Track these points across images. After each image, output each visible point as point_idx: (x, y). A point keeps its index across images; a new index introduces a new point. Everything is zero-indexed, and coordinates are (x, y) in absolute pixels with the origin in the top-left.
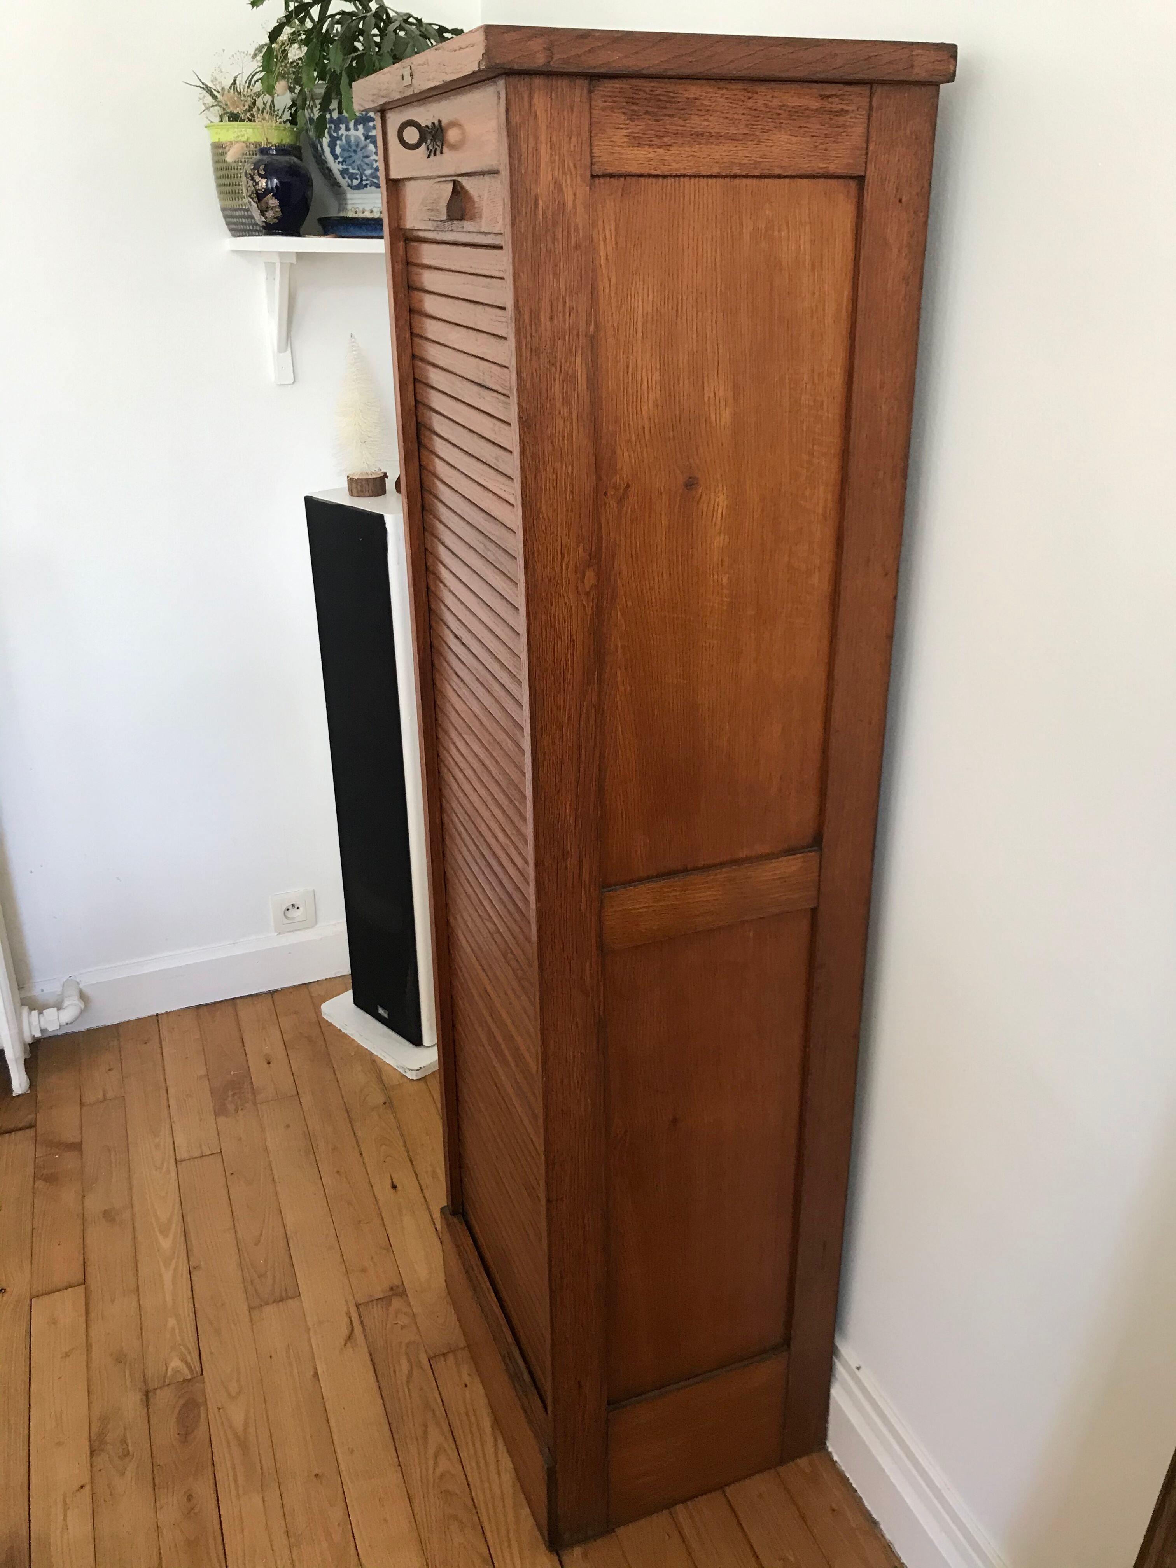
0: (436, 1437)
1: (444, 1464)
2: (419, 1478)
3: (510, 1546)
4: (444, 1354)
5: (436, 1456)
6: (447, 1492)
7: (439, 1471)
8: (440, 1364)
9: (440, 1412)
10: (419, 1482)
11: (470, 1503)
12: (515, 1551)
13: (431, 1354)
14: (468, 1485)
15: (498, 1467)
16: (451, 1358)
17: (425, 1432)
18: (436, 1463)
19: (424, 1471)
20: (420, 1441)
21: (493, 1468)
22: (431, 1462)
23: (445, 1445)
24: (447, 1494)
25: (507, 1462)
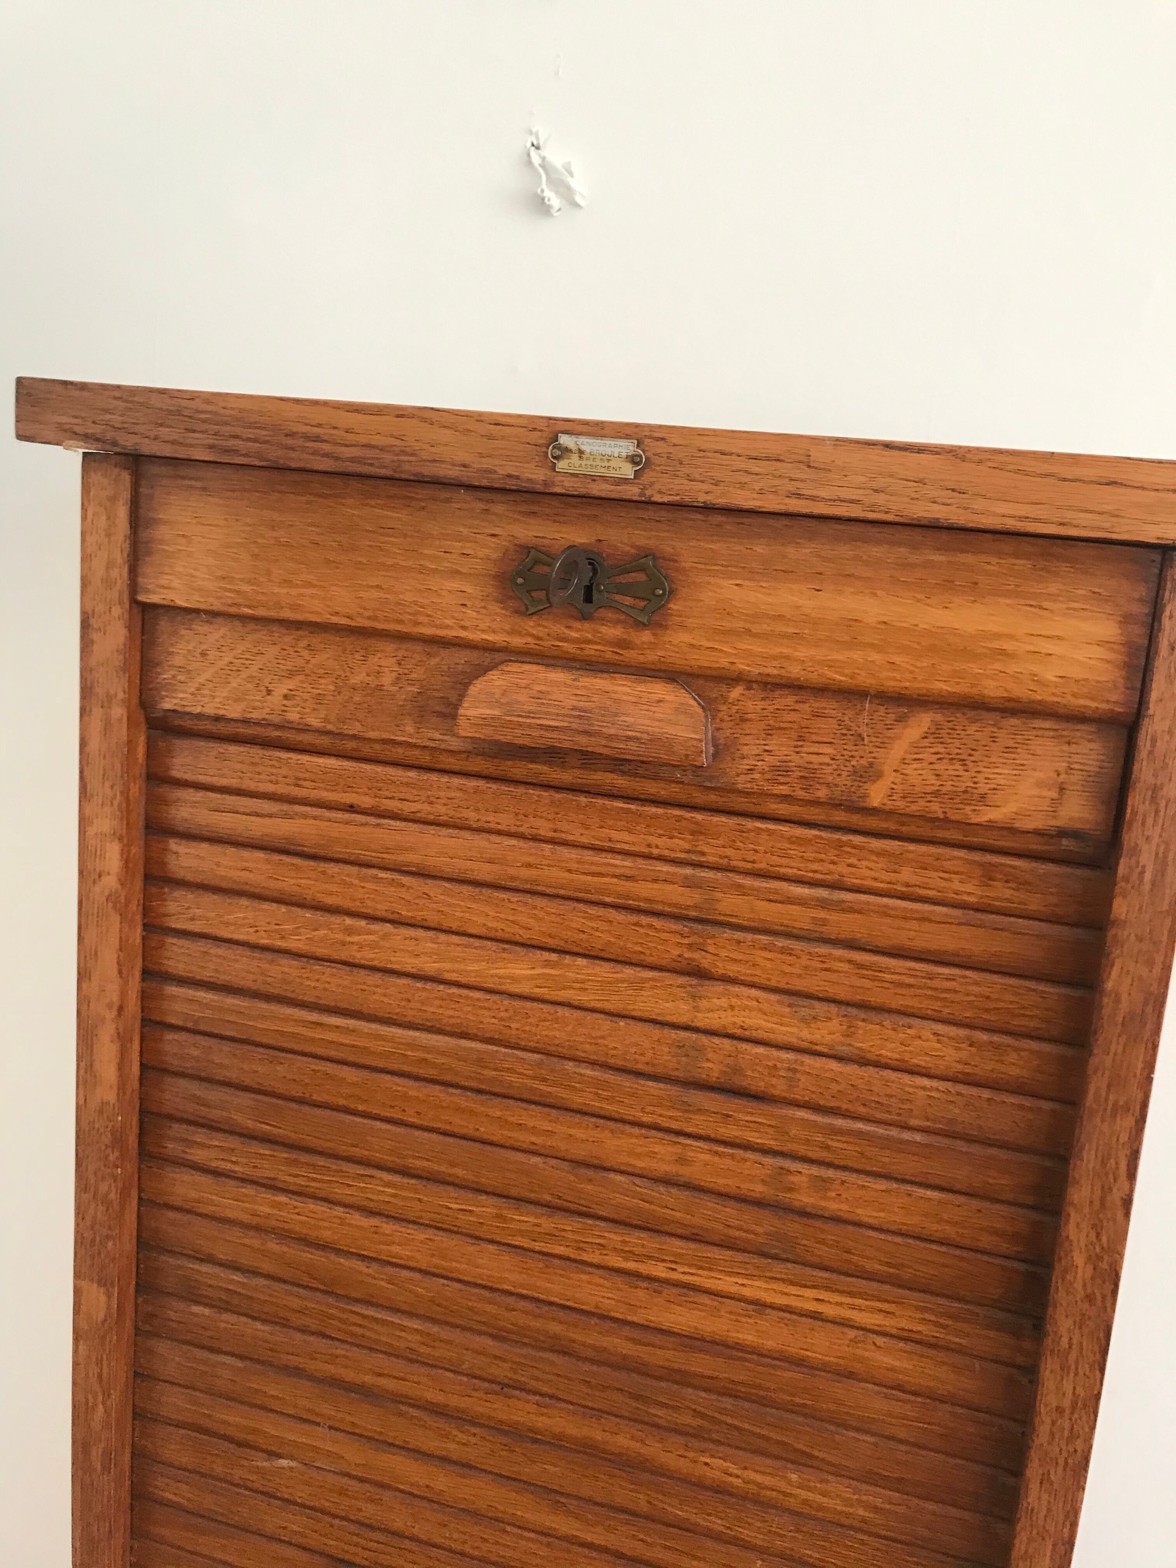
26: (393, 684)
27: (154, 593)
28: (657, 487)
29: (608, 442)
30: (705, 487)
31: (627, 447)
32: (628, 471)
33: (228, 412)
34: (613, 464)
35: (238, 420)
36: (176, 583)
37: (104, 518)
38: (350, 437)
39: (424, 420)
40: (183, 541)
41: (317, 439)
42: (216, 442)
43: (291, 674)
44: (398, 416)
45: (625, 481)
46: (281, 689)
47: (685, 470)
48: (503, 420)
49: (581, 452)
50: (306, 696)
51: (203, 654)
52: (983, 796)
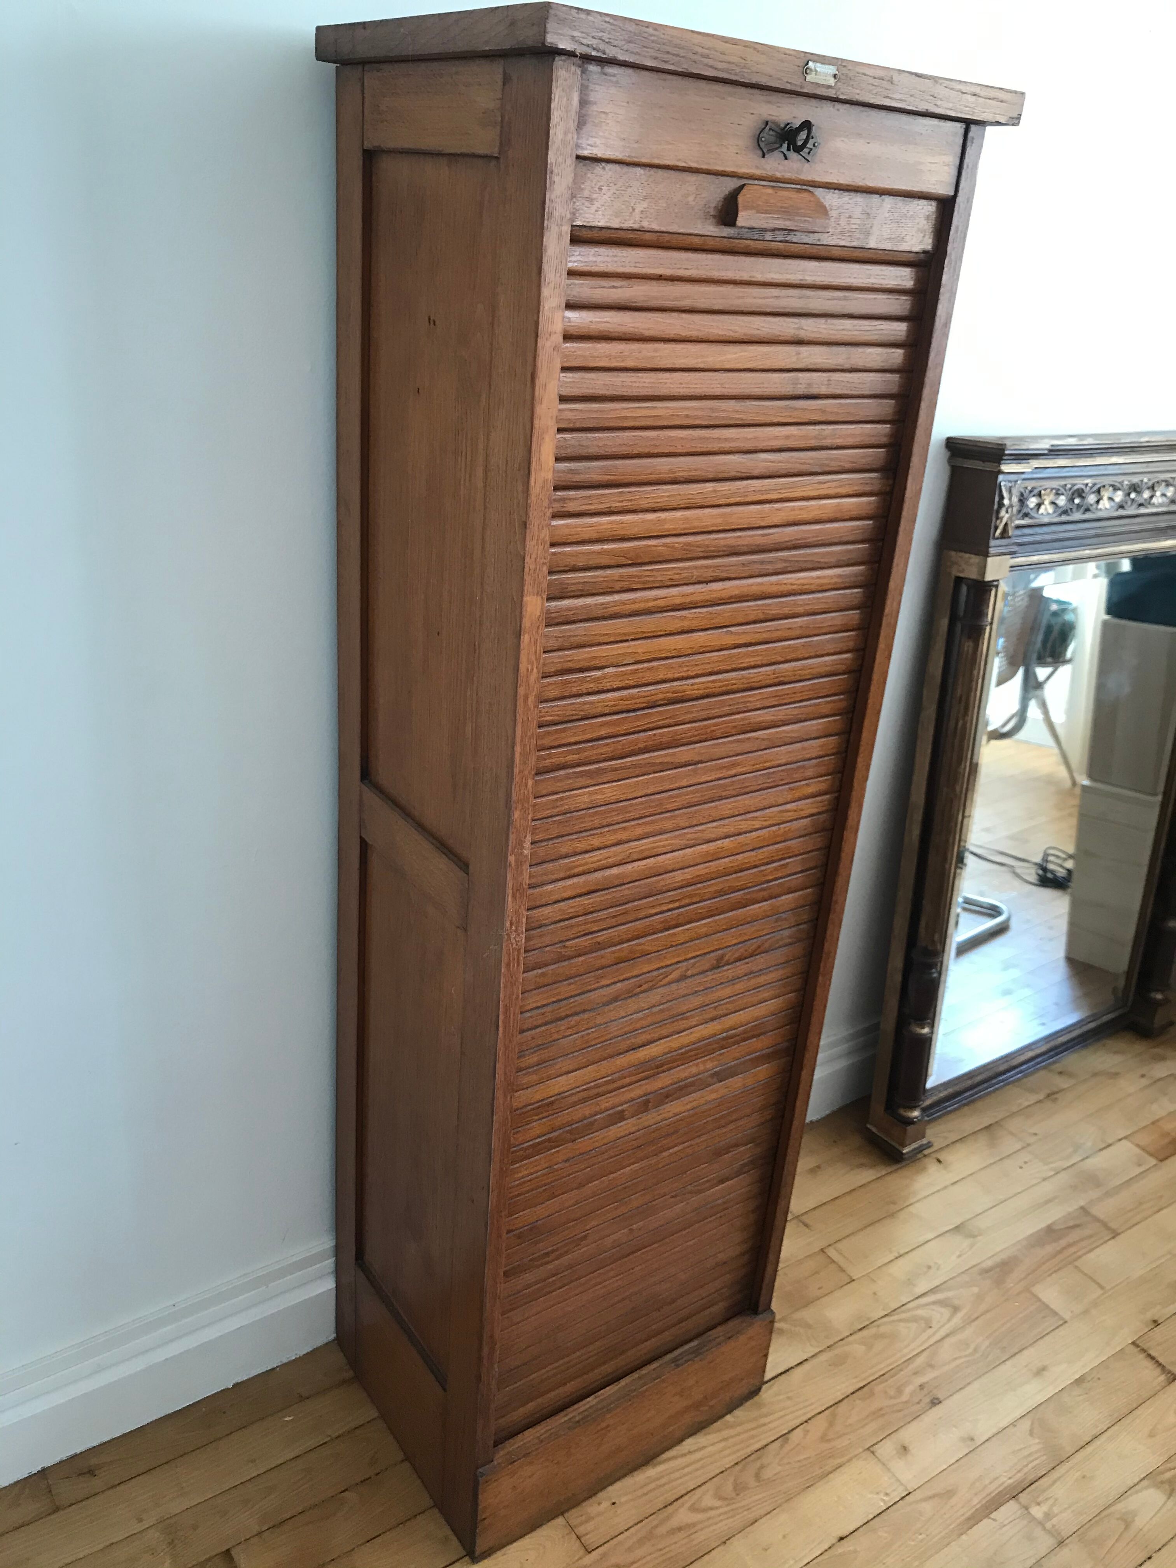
0: (683, 1515)
1: (708, 1501)
2: (731, 1520)
3: (764, 1425)
4: (578, 1538)
5: (704, 1510)
6: (735, 1489)
7: (718, 1503)
8: (591, 1540)
9: (654, 1521)
10: (735, 1518)
11: (738, 1468)
12: (766, 1420)
13: (582, 1552)
14: (722, 1472)
15: (695, 1451)
16: (581, 1530)
17: (680, 1529)
18: (712, 1509)
19: (721, 1517)
20: (693, 1531)
21: (698, 1455)
22: (712, 1513)
23: (687, 1505)
24: (739, 1488)
25: (689, 1443)
26: (694, 200)
27: (586, 149)
28: (842, 90)
29: (827, 66)
30: (858, 91)
31: (831, 70)
32: (832, 82)
33: (666, 37)
34: (827, 78)
35: (670, 42)
36: (598, 141)
37: (565, 99)
38: (723, 57)
39: (755, 49)
40: (603, 116)
41: (707, 57)
42: (659, 56)
43: (645, 198)
44: (745, 46)
45: (830, 87)
46: (639, 208)
47: (852, 83)
48: (788, 52)
49: (816, 71)
50: (652, 211)
51: (600, 189)
52: (903, 238)
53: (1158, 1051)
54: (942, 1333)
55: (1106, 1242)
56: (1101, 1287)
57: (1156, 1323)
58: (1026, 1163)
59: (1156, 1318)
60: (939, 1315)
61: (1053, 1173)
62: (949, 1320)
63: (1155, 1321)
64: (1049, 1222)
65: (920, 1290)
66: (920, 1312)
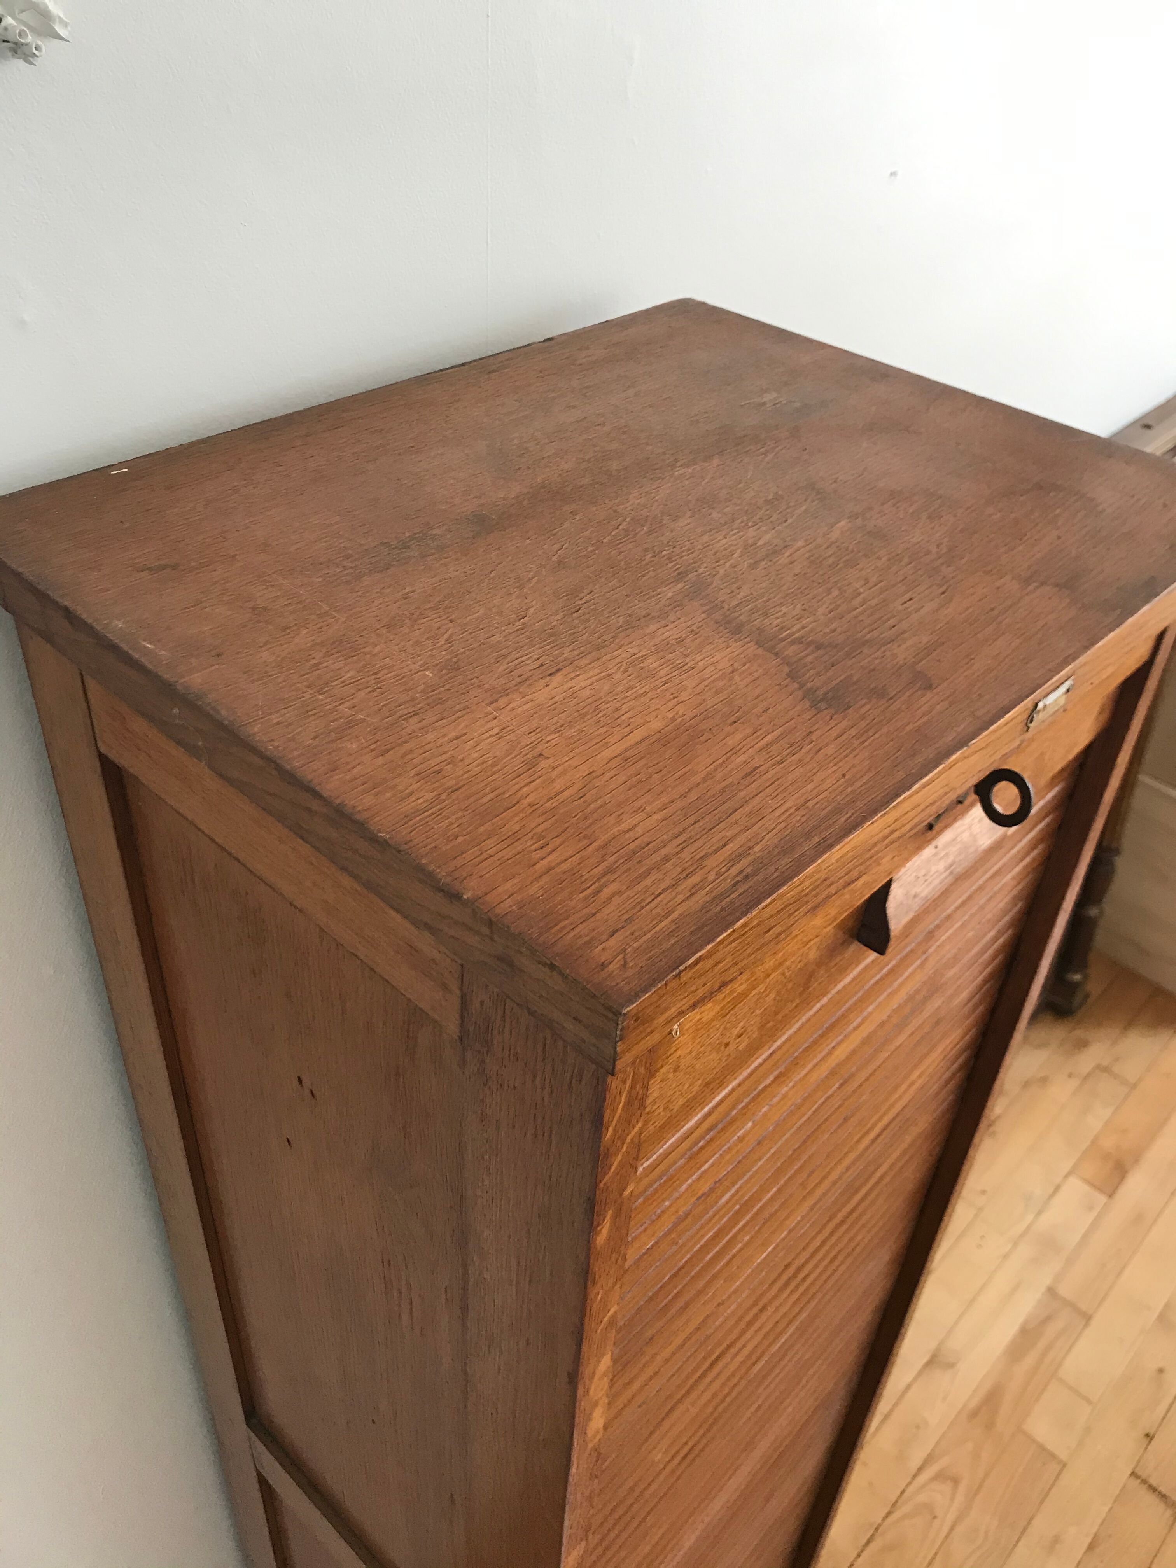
53: (1079, 1033)
54: (950, 1518)
55: (1081, 1333)
56: (1089, 1402)
57: (1149, 1437)
58: (982, 1237)
59: (1147, 1432)
60: (939, 1495)
61: (1010, 1246)
62: (952, 1499)
63: (1147, 1435)
64: (1021, 1320)
65: (915, 1462)
66: (922, 1498)
